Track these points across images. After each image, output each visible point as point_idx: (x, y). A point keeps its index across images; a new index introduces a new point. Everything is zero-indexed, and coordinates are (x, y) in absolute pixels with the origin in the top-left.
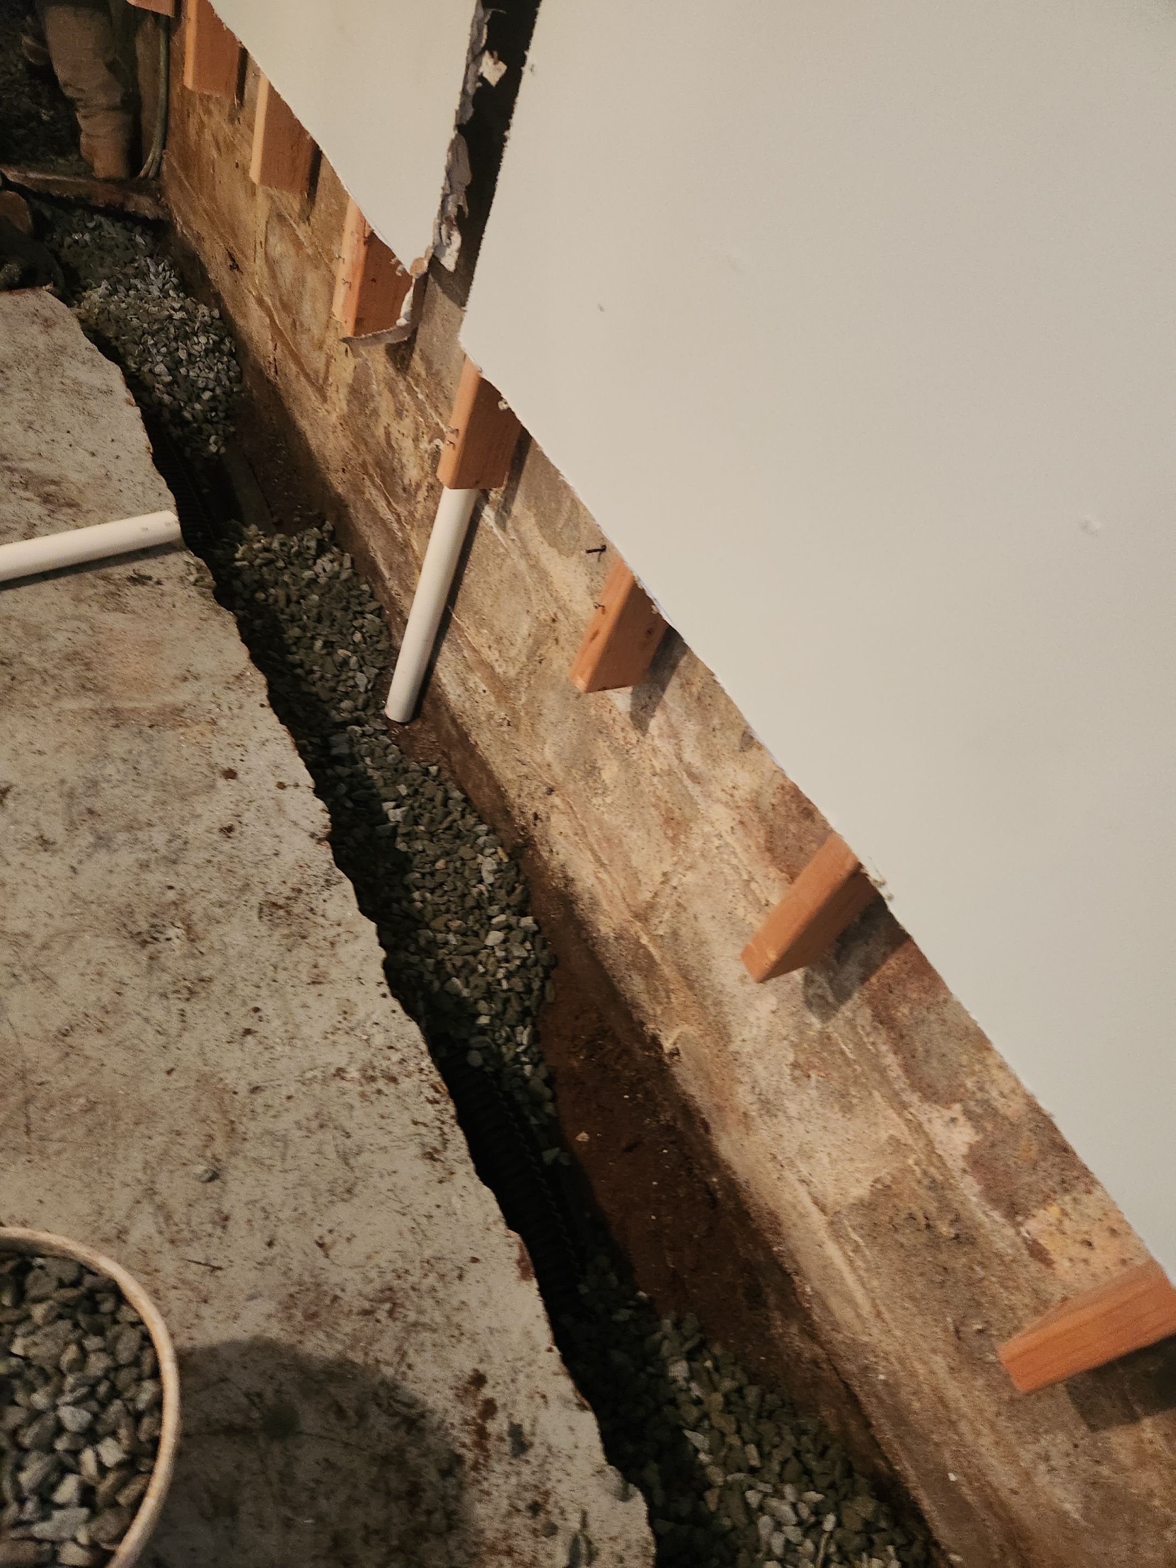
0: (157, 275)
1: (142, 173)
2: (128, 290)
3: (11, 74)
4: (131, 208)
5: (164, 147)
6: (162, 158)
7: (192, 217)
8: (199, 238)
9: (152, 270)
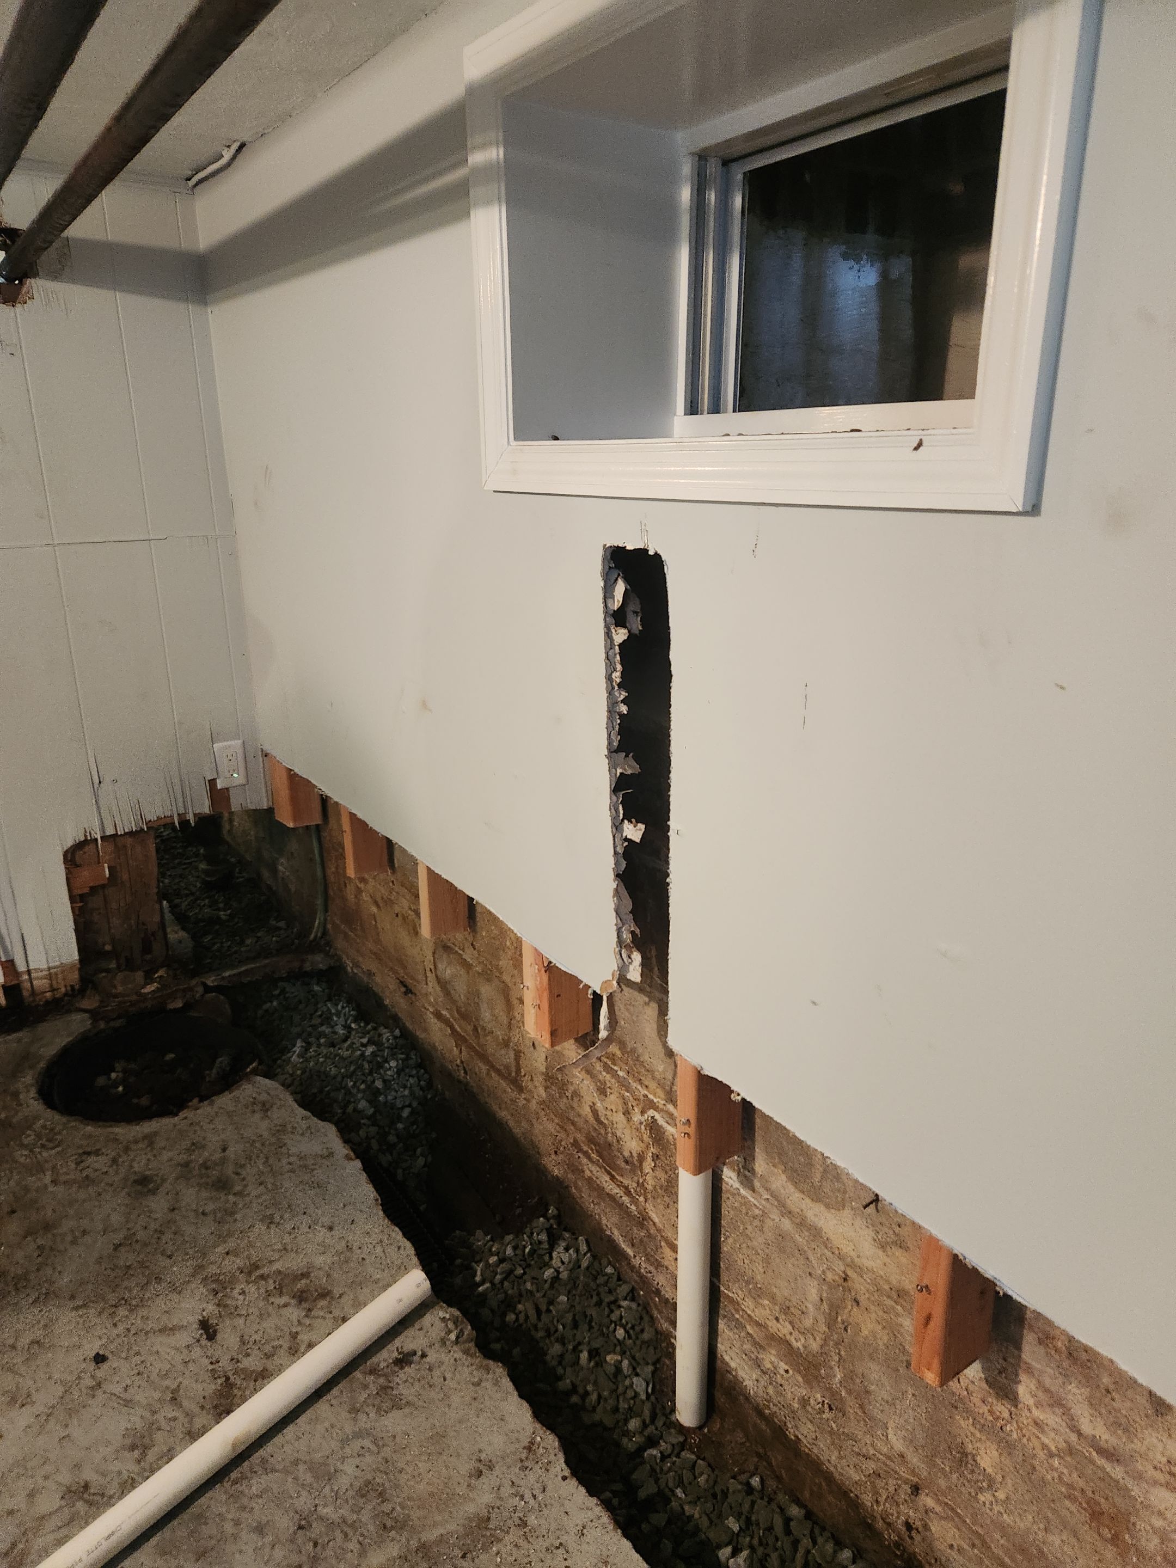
0: (338, 1014)
1: (312, 936)
2: (318, 1039)
3: (192, 894)
4: (308, 967)
5: (326, 911)
6: (325, 920)
7: (360, 959)
8: (370, 974)
9: (333, 1011)
